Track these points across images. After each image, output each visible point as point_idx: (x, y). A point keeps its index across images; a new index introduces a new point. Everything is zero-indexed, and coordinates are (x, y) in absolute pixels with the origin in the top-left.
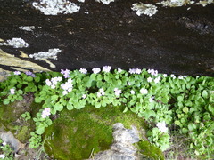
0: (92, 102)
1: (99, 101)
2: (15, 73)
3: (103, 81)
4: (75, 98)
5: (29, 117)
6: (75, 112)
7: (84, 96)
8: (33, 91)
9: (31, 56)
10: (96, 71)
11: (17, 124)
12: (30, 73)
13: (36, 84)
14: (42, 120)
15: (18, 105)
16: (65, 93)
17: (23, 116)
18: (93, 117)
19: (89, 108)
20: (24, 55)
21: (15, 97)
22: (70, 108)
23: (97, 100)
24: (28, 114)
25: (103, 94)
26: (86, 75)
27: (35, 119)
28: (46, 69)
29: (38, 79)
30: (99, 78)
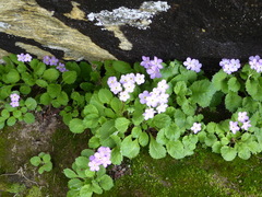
0: (215, 145)
1: (232, 145)
2: (21, 58)
3: (242, 93)
4: (173, 129)
5: (49, 167)
6: (170, 166)
7: (196, 127)
8: (57, 104)
9: (91, 16)
10: (230, 66)
11: (17, 180)
12: (54, 61)
13: (67, 89)
14: (88, 174)
15: (23, 134)
16: (149, 115)
17: (35, 161)
18: (216, 181)
19: (206, 157)
20: (77, 14)
21: (18, 115)
22: (156, 153)
23: (225, 140)
24: (47, 158)
25: (245, 126)
26: (199, 77)
27: (67, 172)
28: (104, 54)
29: (70, 77)
30: (233, 87)
